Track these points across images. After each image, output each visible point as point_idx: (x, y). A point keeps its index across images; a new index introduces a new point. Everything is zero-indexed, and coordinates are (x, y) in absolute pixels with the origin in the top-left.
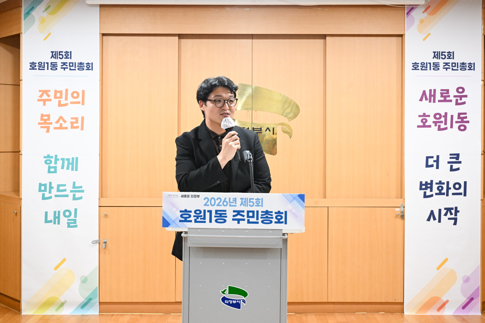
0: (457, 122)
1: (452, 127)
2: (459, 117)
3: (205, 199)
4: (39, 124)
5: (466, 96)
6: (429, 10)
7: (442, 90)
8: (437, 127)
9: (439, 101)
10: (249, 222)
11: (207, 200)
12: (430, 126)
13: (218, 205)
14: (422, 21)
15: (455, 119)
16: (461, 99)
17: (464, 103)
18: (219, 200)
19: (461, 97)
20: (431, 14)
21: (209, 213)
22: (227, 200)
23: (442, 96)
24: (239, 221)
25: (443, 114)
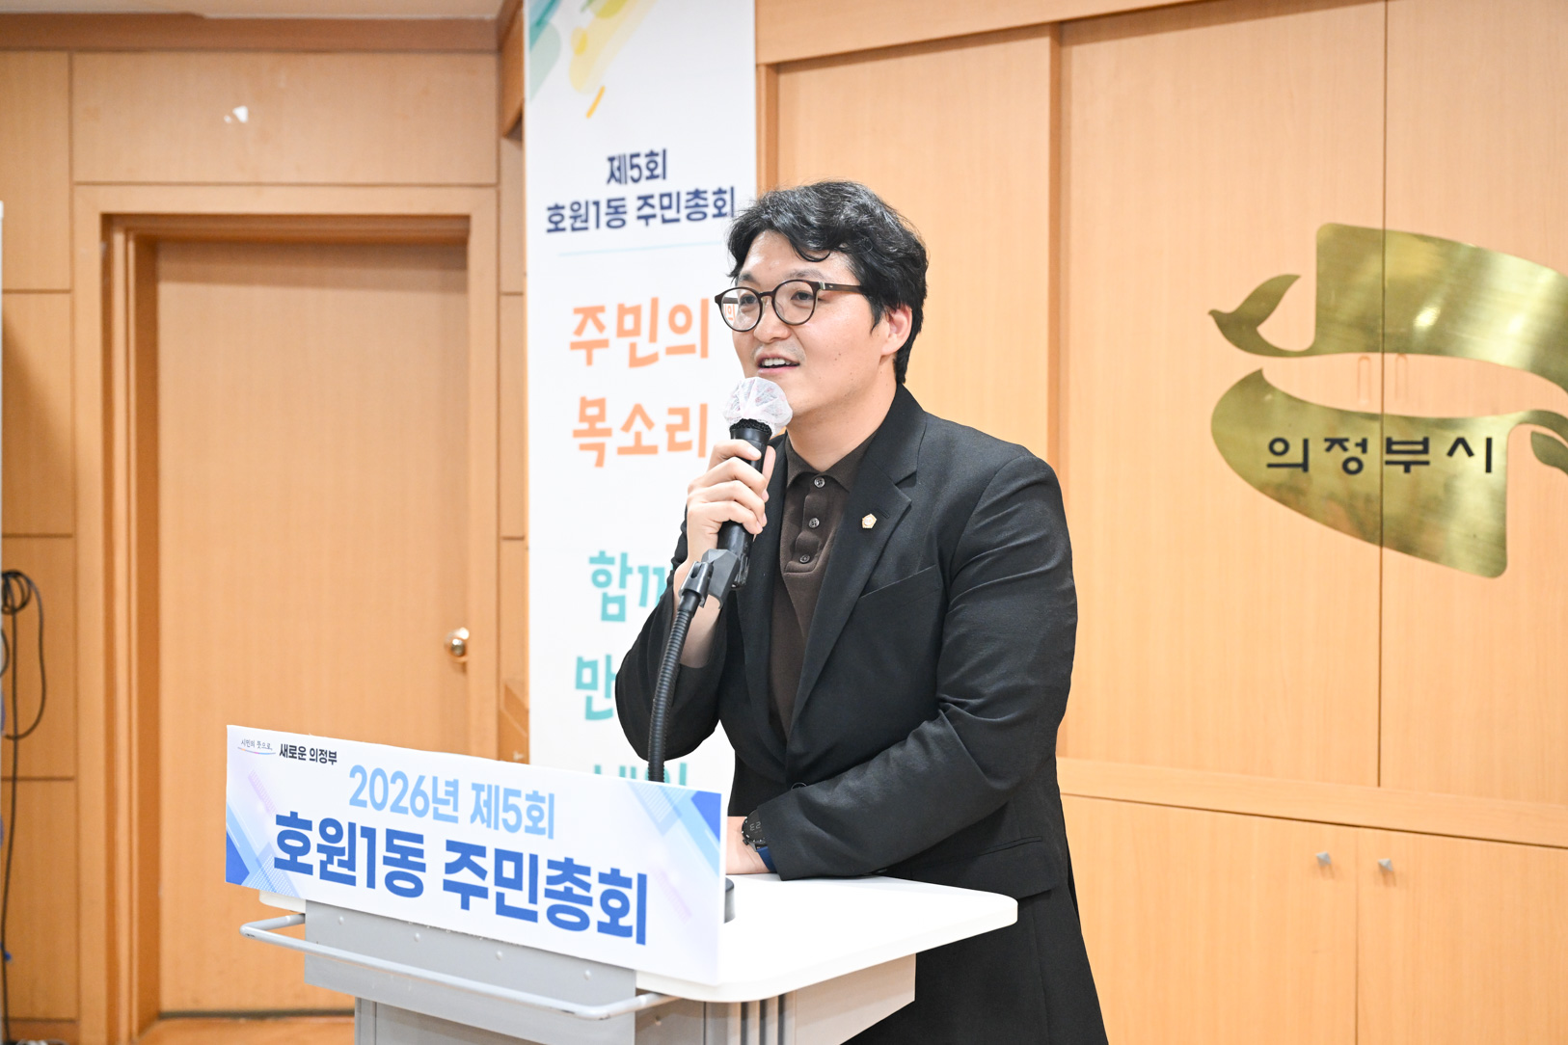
3: (352, 775)
4: (577, 434)
10: (503, 909)
11: (359, 776)
13: (396, 808)
18: (400, 782)
21: (365, 840)
22: (427, 787)
24: (467, 892)
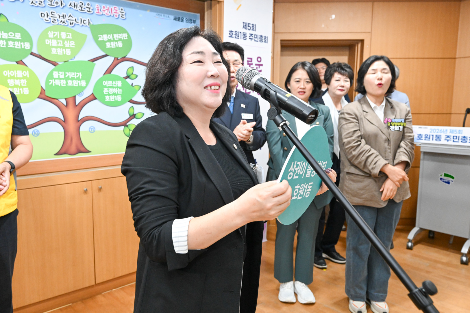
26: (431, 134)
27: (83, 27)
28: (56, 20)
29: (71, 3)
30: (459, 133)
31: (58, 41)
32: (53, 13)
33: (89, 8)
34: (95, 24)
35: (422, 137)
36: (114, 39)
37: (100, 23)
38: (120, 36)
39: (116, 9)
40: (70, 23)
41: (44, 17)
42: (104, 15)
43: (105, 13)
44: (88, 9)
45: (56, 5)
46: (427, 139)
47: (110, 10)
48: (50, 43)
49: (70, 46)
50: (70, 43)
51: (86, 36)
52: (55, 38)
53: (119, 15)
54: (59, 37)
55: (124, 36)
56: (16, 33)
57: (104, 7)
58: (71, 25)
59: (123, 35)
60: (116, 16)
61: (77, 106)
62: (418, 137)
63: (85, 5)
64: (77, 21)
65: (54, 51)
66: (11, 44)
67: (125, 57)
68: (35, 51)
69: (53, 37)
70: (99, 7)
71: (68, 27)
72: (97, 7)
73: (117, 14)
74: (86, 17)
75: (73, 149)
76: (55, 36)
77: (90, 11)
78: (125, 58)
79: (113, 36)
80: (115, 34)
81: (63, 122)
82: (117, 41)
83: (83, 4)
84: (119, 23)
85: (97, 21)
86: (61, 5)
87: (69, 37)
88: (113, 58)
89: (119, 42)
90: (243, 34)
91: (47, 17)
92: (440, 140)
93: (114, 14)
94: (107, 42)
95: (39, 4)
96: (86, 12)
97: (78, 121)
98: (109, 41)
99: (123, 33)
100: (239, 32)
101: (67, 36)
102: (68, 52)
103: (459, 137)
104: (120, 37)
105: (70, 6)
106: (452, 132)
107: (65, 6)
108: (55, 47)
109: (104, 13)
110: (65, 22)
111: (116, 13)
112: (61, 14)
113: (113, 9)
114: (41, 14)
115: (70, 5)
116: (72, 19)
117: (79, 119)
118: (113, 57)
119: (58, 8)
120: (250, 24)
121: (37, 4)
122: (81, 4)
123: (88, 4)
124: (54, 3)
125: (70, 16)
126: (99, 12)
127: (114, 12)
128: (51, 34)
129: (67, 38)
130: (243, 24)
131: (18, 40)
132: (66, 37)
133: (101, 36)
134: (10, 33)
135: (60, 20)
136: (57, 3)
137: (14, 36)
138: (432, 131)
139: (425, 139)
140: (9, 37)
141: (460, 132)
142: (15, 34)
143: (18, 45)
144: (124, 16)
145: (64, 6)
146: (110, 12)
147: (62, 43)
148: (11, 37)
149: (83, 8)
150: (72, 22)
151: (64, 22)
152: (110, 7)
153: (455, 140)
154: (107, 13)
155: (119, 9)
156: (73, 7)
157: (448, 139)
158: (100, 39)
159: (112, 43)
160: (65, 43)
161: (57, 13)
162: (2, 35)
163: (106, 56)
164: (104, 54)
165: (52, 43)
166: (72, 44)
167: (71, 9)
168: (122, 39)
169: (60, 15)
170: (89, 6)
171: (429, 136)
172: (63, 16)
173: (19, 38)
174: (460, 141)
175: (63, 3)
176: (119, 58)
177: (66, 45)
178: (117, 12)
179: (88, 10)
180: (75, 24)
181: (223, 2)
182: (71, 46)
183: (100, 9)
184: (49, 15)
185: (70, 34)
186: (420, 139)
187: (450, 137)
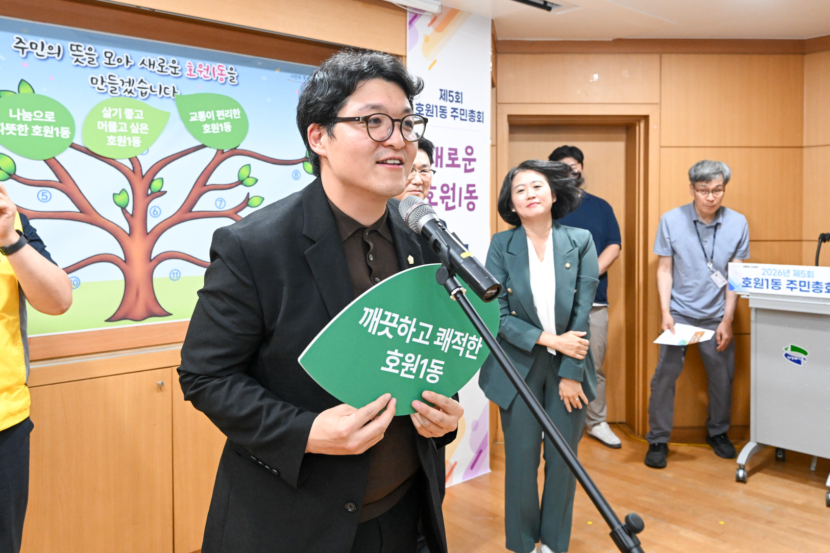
0: (466, 198)
1: (460, 205)
2: (468, 191)
5: (474, 160)
6: (436, 23)
7: (450, 149)
8: (444, 205)
9: (448, 166)
12: (436, 204)
14: (427, 39)
15: (464, 194)
16: (470, 164)
17: (472, 170)
19: (470, 160)
20: (439, 29)
23: (450, 159)
25: (451, 186)
26: (765, 277)
27: (164, 99)
28: (118, 89)
29: (144, 60)
30: (809, 276)
31: (120, 123)
32: (111, 78)
33: (175, 68)
34: (184, 93)
35: (750, 283)
36: (216, 118)
37: (192, 93)
38: (228, 113)
39: (220, 68)
40: (142, 93)
41: (96, 84)
42: (201, 78)
43: (202, 76)
44: (173, 70)
45: (117, 64)
46: (758, 286)
47: (211, 70)
48: (104, 127)
49: (139, 131)
50: (139, 127)
51: (169, 114)
52: (115, 119)
53: (226, 78)
54: (120, 117)
55: (236, 113)
56: (46, 112)
57: (201, 66)
58: (142, 96)
59: (232, 112)
60: (222, 79)
61: (150, 235)
62: (744, 282)
63: (167, 64)
64: (153, 89)
65: (111, 141)
66: (37, 131)
67: (235, 148)
68: (78, 141)
69: (110, 117)
70: (192, 65)
71: (138, 99)
72: (188, 66)
73: (224, 77)
74: (170, 83)
75: (140, 310)
76: (114, 115)
77: (177, 72)
78: (235, 151)
79: (215, 114)
80: (218, 109)
81: (124, 263)
82: (222, 122)
83: (164, 62)
84: (227, 91)
85: (187, 88)
86: (127, 65)
87: (138, 117)
88: (216, 151)
89: (225, 124)
90: (441, 109)
91: (102, 84)
92: (780, 288)
93: (218, 77)
94: (204, 123)
95: (89, 62)
96: (169, 75)
97: (151, 260)
98: (209, 121)
99: (232, 109)
100: (433, 106)
101: (135, 114)
102: (137, 142)
103: (809, 282)
104: (228, 115)
105: (143, 65)
106: (797, 274)
107: (134, 65)
108: (113, 134)
109: (200, 76)
110: (133, 91)
111: (221, 74)
112: (126, 79)
113: (216, 68)
114: (92, 78)
115: (143, 63)
116: (145, 86)
117: (152, 258)
118: (214, 148)
119: (121, 69)
120: (452, 92)
121: (86, 63)
122: (162, 61)
123: (174, 62)
124: (114, 60)
125: (142, 81)
126: (193, 73)
127: (218, 74)
128: (107, 113)
129: (135, 117)
130: (440, 92)
131: (49, 124)
132: (133, 117)
133: (195, 113)
134: (35, 113)
135: (124, 88)
136: (120, 61)
137: (44, 117)
138: (766, 273)
139: (755, 287)
140: (34, 119)
141: (810, 274)
142: (44, 114)
143: (48, 132)
144: (235, 80)
145: (131, 66)
146: (210, 74)
147: (125, 127)
148: (38, 119)
149: (164, 68)
150: (144, 91)
151: (130, 92)
152: (211, 66)
153: (803, 288)
154: (206, 75)
155: (227, 69)
156: (148, 67)
157: (792, 286)
158: (193, 119)
159: (213, 125)
160: (131, 127)
161: (119, 77)
162: (22, 115)
163: (203, 146)
164: (198, 143)
165: (108, 128)
166: (144, 127)
167: (144, 71)
168: (232, 118)
169: (125, 81)
170: (175, 65)
171: (760, 282)
172: (130, 82)
173: (52, 119)
174: (811, 289)
175: (129, 60)
176: (225, 151)
177: (132, 129)
178: (223, 73)
179: (174, 72)
180: (150, 94)
181: (406, 56)
182: (142, 132)
183: (193, 69)
184: (104, 80)
185: (141, 112)
186: (747, 286)
187: (794, 283)
